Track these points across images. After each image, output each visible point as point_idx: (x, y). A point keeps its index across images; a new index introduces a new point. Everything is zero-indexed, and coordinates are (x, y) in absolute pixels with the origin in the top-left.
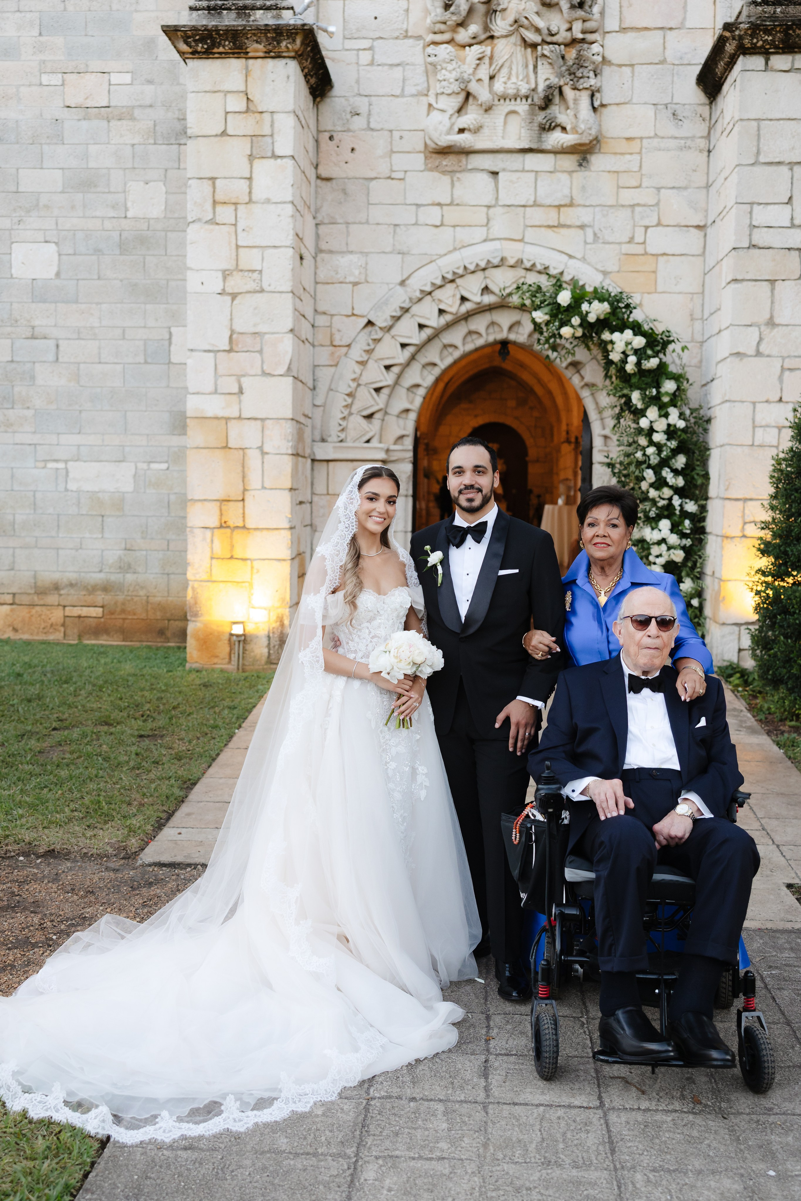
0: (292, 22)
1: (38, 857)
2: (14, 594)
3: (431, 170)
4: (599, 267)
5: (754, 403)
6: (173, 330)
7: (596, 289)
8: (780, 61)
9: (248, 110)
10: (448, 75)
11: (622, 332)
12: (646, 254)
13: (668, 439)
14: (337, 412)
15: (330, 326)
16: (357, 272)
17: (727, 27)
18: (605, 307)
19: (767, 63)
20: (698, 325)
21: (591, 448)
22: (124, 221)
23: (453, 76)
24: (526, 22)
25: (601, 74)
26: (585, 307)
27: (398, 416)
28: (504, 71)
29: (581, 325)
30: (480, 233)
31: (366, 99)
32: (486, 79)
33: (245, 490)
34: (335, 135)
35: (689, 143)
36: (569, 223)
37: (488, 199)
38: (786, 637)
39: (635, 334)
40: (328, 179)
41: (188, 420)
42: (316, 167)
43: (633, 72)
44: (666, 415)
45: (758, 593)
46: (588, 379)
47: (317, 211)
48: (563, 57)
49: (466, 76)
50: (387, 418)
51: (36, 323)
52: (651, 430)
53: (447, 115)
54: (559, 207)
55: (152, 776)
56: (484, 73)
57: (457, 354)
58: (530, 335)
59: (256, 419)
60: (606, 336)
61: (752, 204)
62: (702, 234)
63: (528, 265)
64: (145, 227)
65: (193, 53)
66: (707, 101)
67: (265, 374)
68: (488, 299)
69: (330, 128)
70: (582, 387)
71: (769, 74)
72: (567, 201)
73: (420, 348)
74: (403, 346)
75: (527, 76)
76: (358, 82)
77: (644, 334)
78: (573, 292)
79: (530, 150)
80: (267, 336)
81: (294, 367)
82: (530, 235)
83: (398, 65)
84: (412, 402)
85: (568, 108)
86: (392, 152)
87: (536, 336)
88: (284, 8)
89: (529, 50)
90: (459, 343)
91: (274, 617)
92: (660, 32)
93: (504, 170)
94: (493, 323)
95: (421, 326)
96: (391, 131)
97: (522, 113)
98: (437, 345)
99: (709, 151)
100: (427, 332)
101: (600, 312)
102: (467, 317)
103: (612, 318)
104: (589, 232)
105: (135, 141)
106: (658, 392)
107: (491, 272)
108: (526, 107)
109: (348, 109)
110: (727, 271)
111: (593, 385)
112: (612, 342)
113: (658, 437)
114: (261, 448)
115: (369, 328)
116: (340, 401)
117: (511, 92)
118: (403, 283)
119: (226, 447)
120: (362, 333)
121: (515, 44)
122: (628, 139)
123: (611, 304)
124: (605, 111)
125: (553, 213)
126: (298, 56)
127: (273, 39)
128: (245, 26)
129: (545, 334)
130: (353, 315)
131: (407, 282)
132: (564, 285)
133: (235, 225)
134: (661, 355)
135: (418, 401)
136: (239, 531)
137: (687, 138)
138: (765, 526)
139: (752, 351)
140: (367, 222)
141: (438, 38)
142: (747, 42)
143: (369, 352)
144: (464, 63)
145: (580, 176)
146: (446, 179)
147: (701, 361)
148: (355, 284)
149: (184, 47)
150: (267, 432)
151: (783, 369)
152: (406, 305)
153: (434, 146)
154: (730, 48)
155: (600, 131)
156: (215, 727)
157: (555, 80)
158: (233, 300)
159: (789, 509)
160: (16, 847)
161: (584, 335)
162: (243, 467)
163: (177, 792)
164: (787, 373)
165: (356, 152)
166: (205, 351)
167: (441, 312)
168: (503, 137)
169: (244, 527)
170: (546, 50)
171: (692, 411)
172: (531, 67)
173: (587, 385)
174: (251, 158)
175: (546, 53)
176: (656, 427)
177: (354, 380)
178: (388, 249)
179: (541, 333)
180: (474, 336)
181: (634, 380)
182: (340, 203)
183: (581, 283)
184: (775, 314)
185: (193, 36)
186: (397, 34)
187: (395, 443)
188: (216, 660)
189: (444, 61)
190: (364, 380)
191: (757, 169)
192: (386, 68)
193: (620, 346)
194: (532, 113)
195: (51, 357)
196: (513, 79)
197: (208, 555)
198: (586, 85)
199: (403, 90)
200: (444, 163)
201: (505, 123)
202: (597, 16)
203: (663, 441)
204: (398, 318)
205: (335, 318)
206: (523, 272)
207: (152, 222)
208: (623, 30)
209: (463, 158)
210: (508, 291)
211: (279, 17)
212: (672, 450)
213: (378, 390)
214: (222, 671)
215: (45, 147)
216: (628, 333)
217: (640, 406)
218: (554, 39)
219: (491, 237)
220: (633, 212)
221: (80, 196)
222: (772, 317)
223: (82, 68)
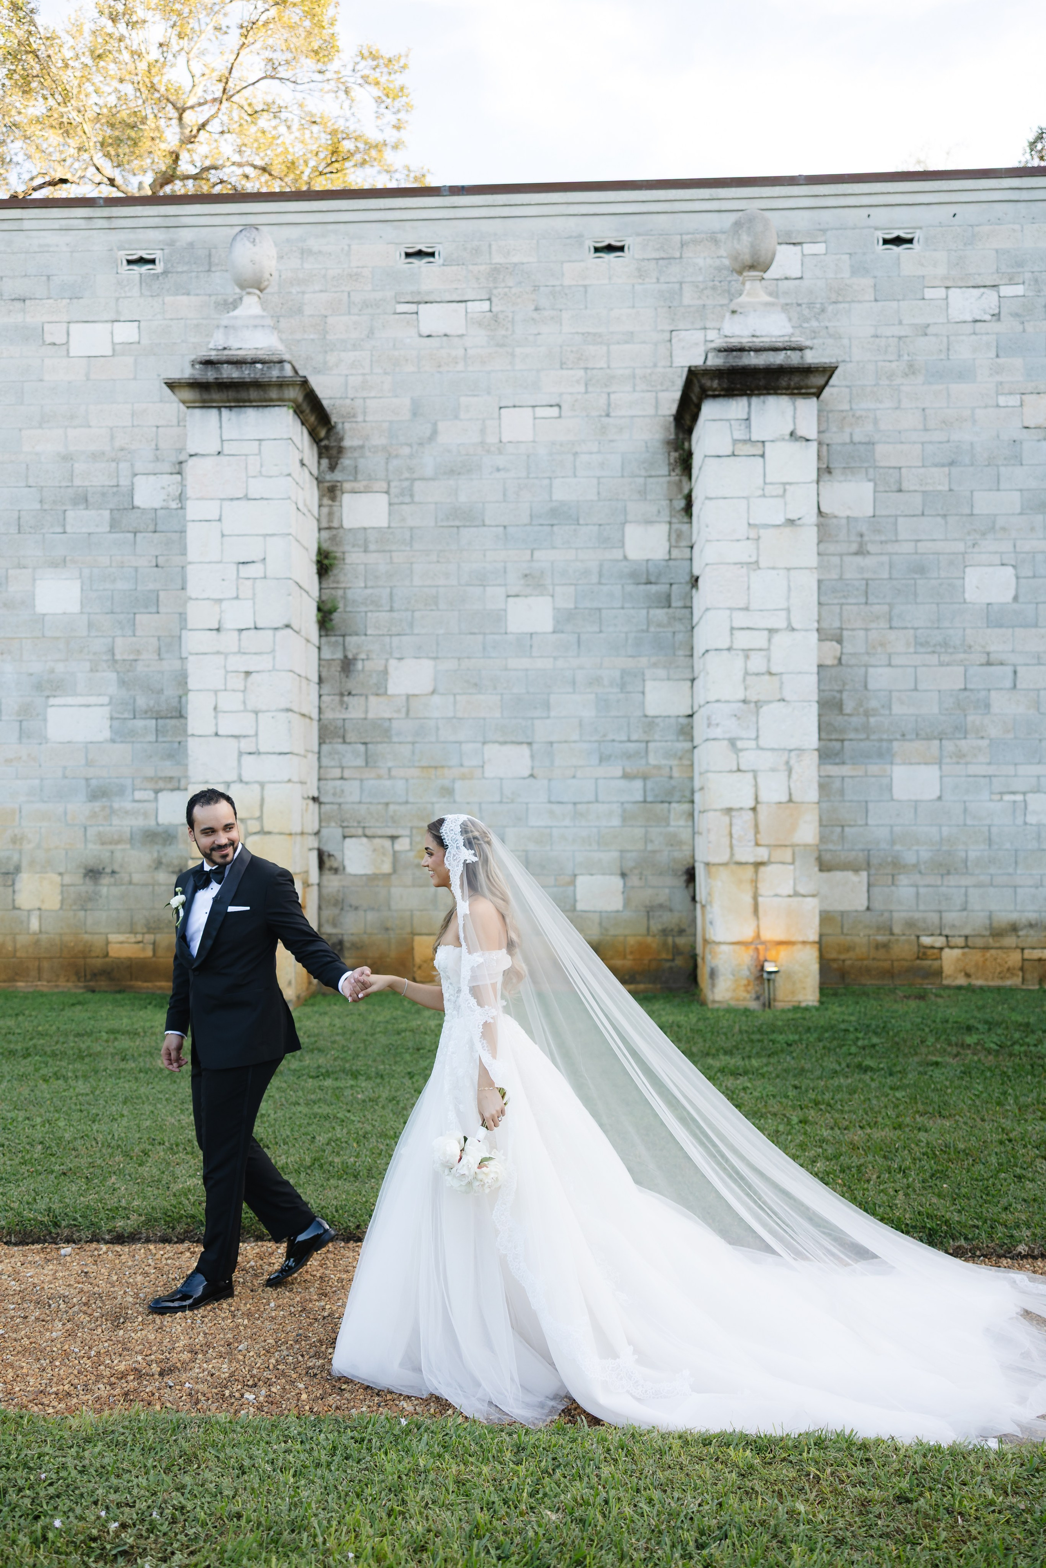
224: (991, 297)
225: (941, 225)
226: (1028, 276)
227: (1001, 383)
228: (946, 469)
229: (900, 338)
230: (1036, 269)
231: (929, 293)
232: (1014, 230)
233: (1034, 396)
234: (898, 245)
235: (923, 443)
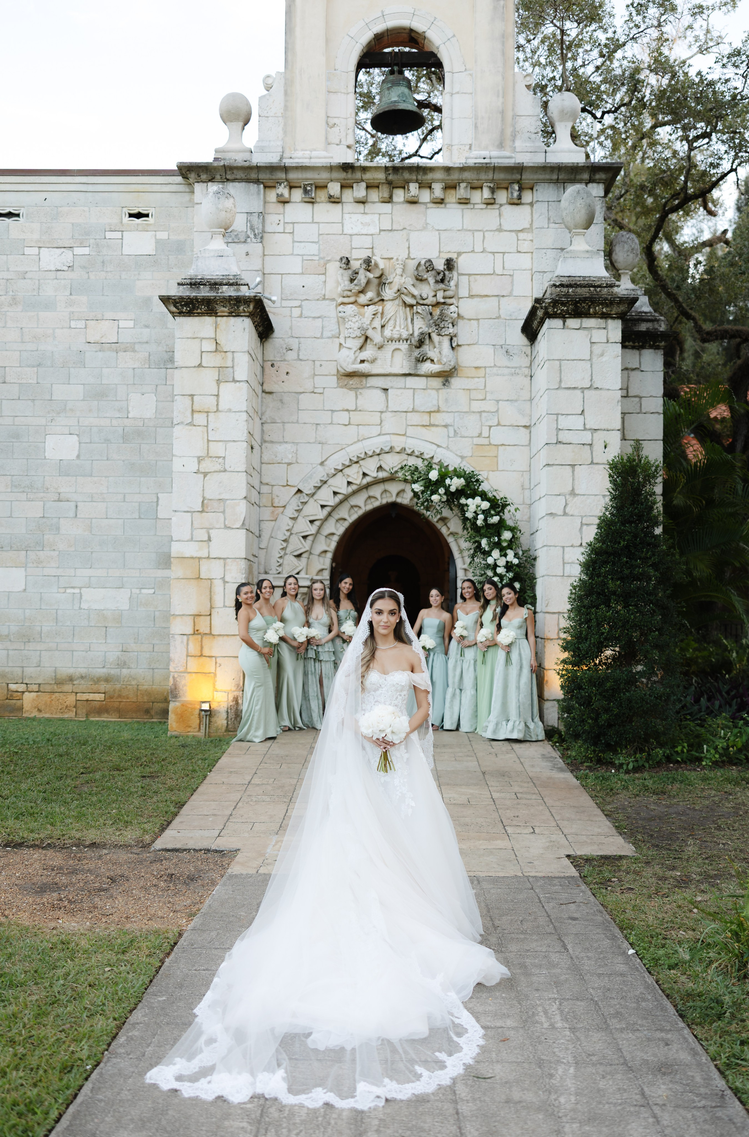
0: (247, 294)
1: (85, 847)
2: (39, 684)
3: (342, 387)
4: (459, 453)
5: (563, 547)
6: (160, 495)
7: (455, 470)
8: (573, 323)
9: (216, 351)
10: (353, 325)
11: (474, 498)
12: (490, 444)
13: (507, 572)
14: (276, 553)
15: (271, 493)
16: (290, 456)
17: (537, 301)
18: (462, 481)
19: (564, 324)
20: (527, 492)
21: (456, 577)
22: (126, 420)
23: (357, 325)
24: (405, 291)
25: (457, 324)
26: (448, 481)
27: (319, 556)
28: (391, 322)
29: (445, 494)
30: (376, 430)
31: (297, 340)
32: (379, 327)
33: (212, 607)
34: (275, 363)
35: (517, 371)
36: (437, 423)
37: (382, 407)
38: (580, 705)
39: (483, 500)
40: (270, 393)
41: (172, 560)
42: (262, 385)
43: (478, 324)
44: (505, 555)
45: (562, 676)
46: (452, 529)
47: (262, 414)
48: (431, 314)
49: (365, 326)
50: (311, 557)
51: (61, 490)
52: (495, 566)
53: (353, 351)
54: (430, 412)
55: (155, 799)
56: (377, 323)
57: (361, 512)
58: (411, 500)
59: (220, 558)
60: (463, 501)
61: (557, 414)
62: (528, 431)
63: (409, 452)
64: (141, 424)
65: (179, 313)
66: (529, 344)
67: (226, 527)
68: (382, 475)
69: (271, 359)
70: (449, 535)
71: (566, 331)
72: (436, 409)
73: (334, 508)
74: (323, 506)
75: (407, 325)
76: (291, 328)
77: (489, 500)
78: (440, 471)
79: (410, 375)
80: (228, 502)
81: (247, 523)
82: (410, 431)
83: (319, 317)
84: (329, 546)
85: (435, 347)
86: (315, 375)
87: (416, 500)
88: (242, 285)
89: (408, 309)
90: (362, 504)
91: (231, 698)
92: (496, 298)
93: (392, 387)
94: (385, 491)
95: (335, 493)
96: (314, 361)
97: (404, 350)
98: (346, 506)
99: (531, 377)
100: (340, 497)
101: (458, 485)
102: (367, 486)
103: (466, 489)
104: (451, 429)
105: (135, 366)
106: (499, 539)
107: (384, 456)
108: (407, 346)
109: (285, 346)
110: (543, 458)
111: (457, 533)
112: (467, 505)
113: (500, 570)
114: (223, 579)
115: (299, 495)
116: (278, 545)
117: (396, 336)
118: (322, 464)
119: (199, 578)
120: (294, 498)
121: (398, 305)
122: (476, 368)
123: (466, 479)
124: (460, 349)
125: (426, 417)
126: (251, 315)
127: (234, 304)
128: (215, 297)
129: (421, 500)
130: (288, 485)
131: (325, 463)
132: (434, 466)
133: (207, 426)
134: (501, 514)
135: (333, 545)
136: (208, 636)
137: (516, 368)
138: (566, 630)
139: (561, 512)
140: (297, 422)
141: (346, 300)
142: (550, 310)
143: (299, 511)
144: (364, 317)
145: (444, 392)
146: (352, 393)
147: (530, 518)
148: (289, 464)
149: (174, 309)
150: (227, 568)
151: (582, 524)
152: (325, 479)
153: (343, 371)
154: (540, 313)
155: (457, 363)
156: (194, 771)
157: (425, 329)
158: (205, 477)
159: (580, 620)
160: (70, 841)
161: (448, 500)
162: (211, 592)
163: (172, 809)
164: (585, 527)
165: (290, 375)
166: (185, 512)
167: (349, 483)
168: (391, 366)
169: (211, 634)
170: (420, 309)
171: (524, 552)
172: (409, 320)
173: (451, 533)
174: (218, 382)
175: (419, 311)
176: (498, 564)
177: (288, 530)
178: (312, 440)
179: (419, 499)
180: (373, 500)
181: (483, 531)
182: (279, 409)
183: (445, 464)
184: (576, 488)
185: (180, 302)
186: (317, 298)
187: (317, 575)
188: (189, 730)
189: (350, 316)
190: (294, 531)
191: (560, 392)
192: (310, 319)
193: (472, 508)
194: (410, 350)
195: (72, 514)
196: (398, 328)
197: (185, 653)
198: (446, 333)
199: (322, 333)
200: (351, 383)
201: (392, 356)
202: (453, 288)
203: (504, 573)
204: (319, 488)
205: (275, 487)
206: (406, 457)
207: (146, 421)
208: (471, 296)
209: (364, 379)
210: (395, 469)
211: (238, 290)
212: (510, 579)
213: (305, 537)
214: (194, 737)
215: (72, 370)
216: (478, 499)
217: (487, 549)
218: (425, 302)
219: (383, 432)
220: (481, 416)
221: (96, 402)
222: (573, 490)
223: (99, 317)
224: (68, 254)
225: (36, 205)
226: (92, 241)
227: (73, 312)
228: (35, 369)
229: (7, 280)
230: (97, 237)
231: (27, 251)
232: (84, 211)
233: (94, 322)
234: (9, 218)
235: (20, 351)
